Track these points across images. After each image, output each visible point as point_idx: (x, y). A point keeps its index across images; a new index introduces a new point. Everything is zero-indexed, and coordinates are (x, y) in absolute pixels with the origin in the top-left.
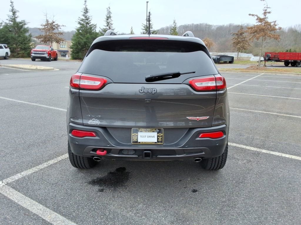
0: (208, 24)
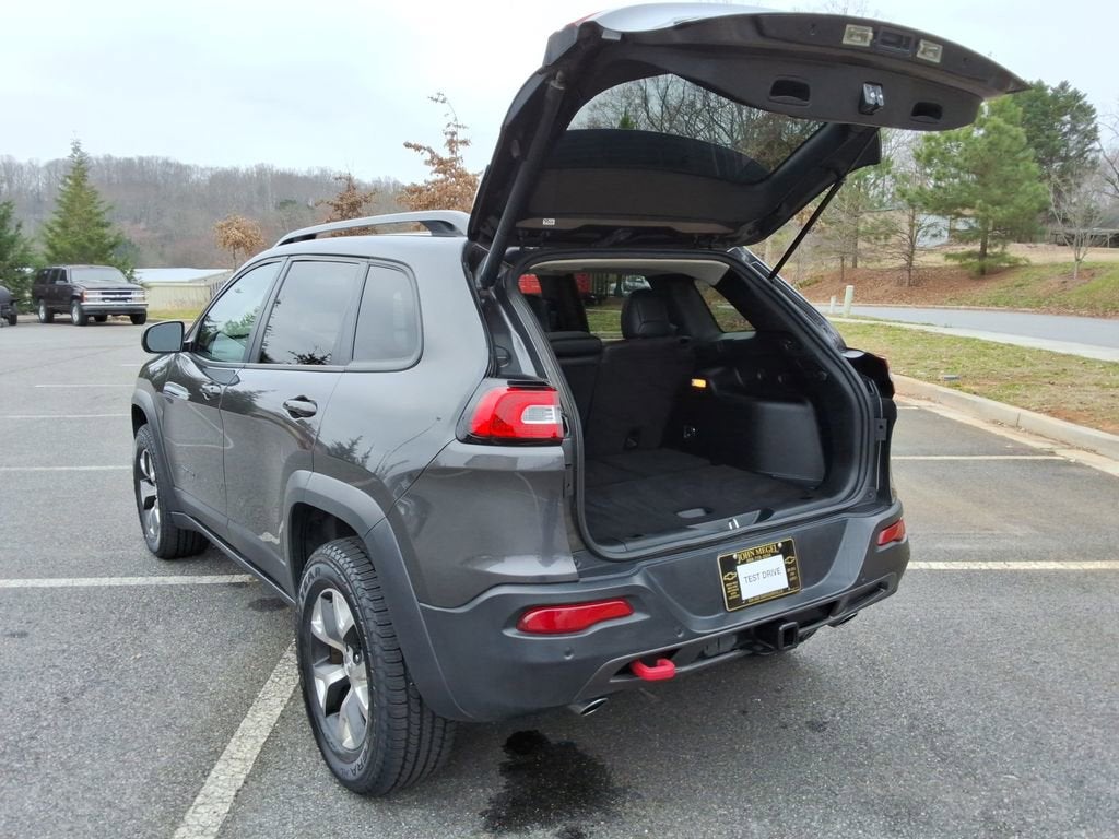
0: (171, 160)
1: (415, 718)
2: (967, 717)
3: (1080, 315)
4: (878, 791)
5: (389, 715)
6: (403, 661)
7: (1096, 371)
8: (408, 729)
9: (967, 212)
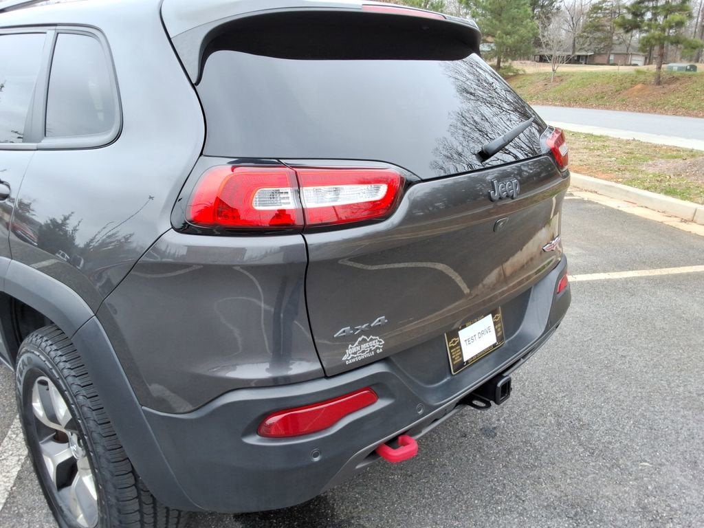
1: (148, 509)
2: (595, 410)
3: (556, 105)
4: (554, 492)
5: (119, 511)
6: (133, 472)
7: (582, 140)
8: (140, 511)
9: (490, 39)
